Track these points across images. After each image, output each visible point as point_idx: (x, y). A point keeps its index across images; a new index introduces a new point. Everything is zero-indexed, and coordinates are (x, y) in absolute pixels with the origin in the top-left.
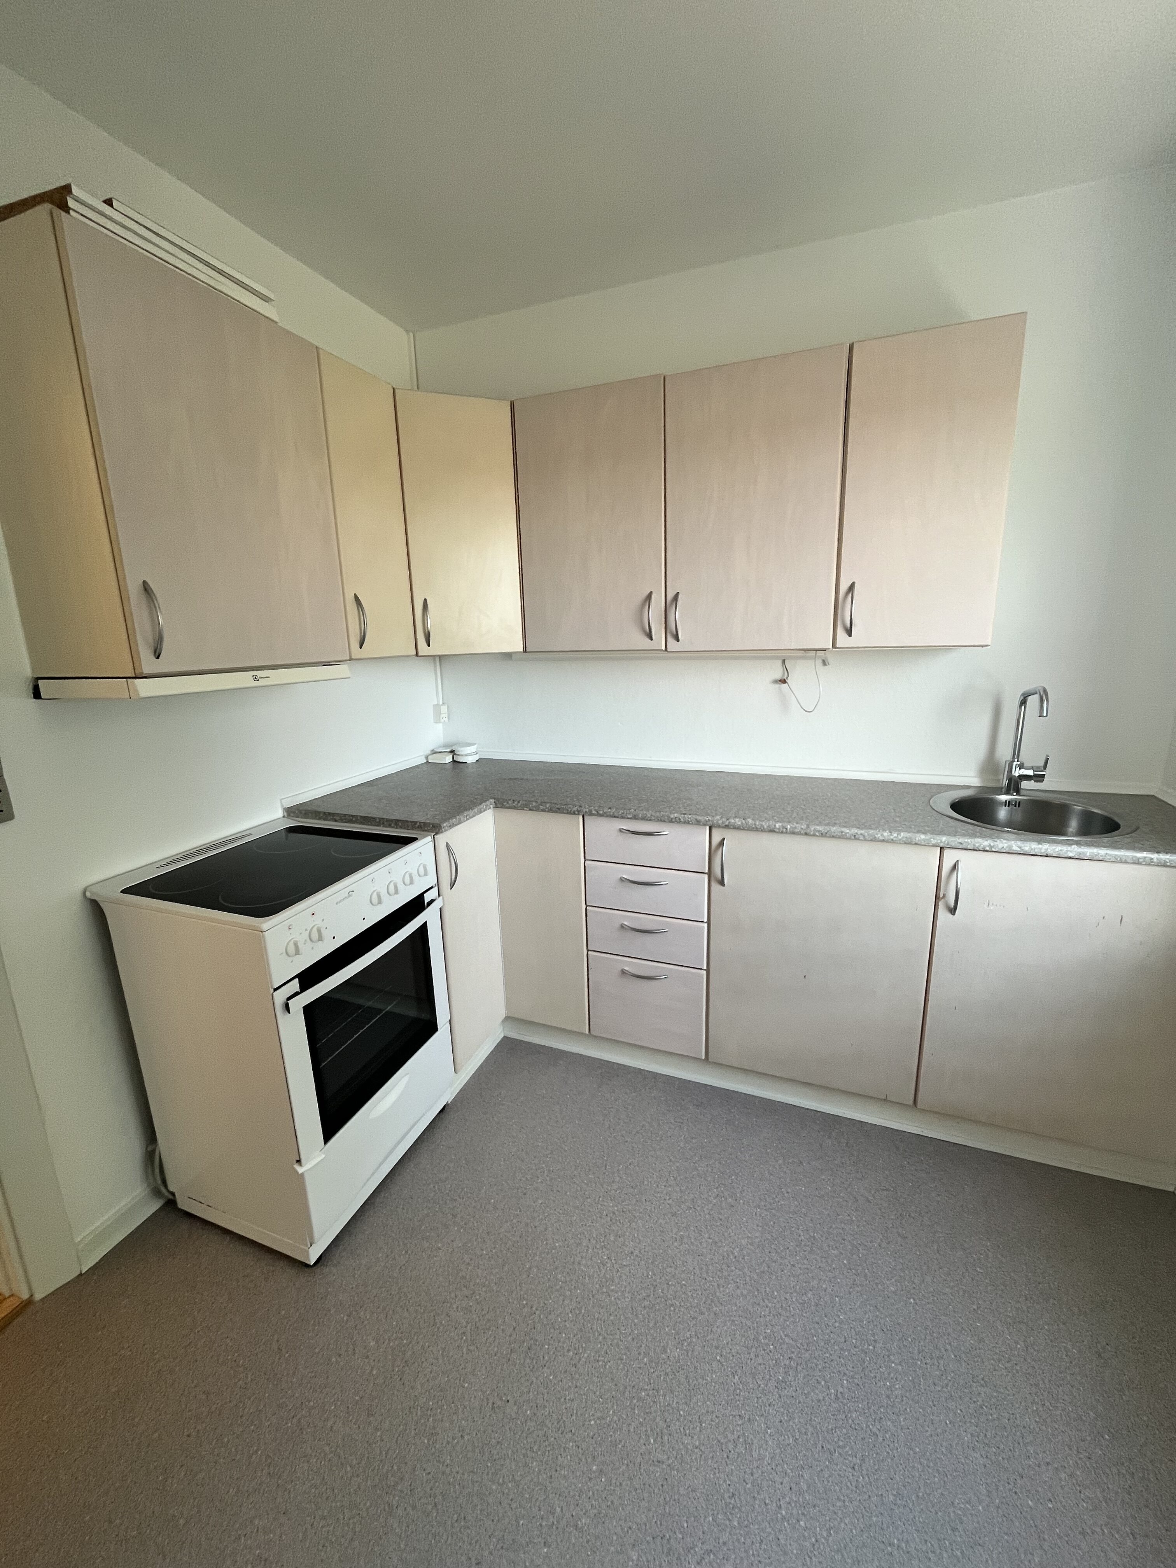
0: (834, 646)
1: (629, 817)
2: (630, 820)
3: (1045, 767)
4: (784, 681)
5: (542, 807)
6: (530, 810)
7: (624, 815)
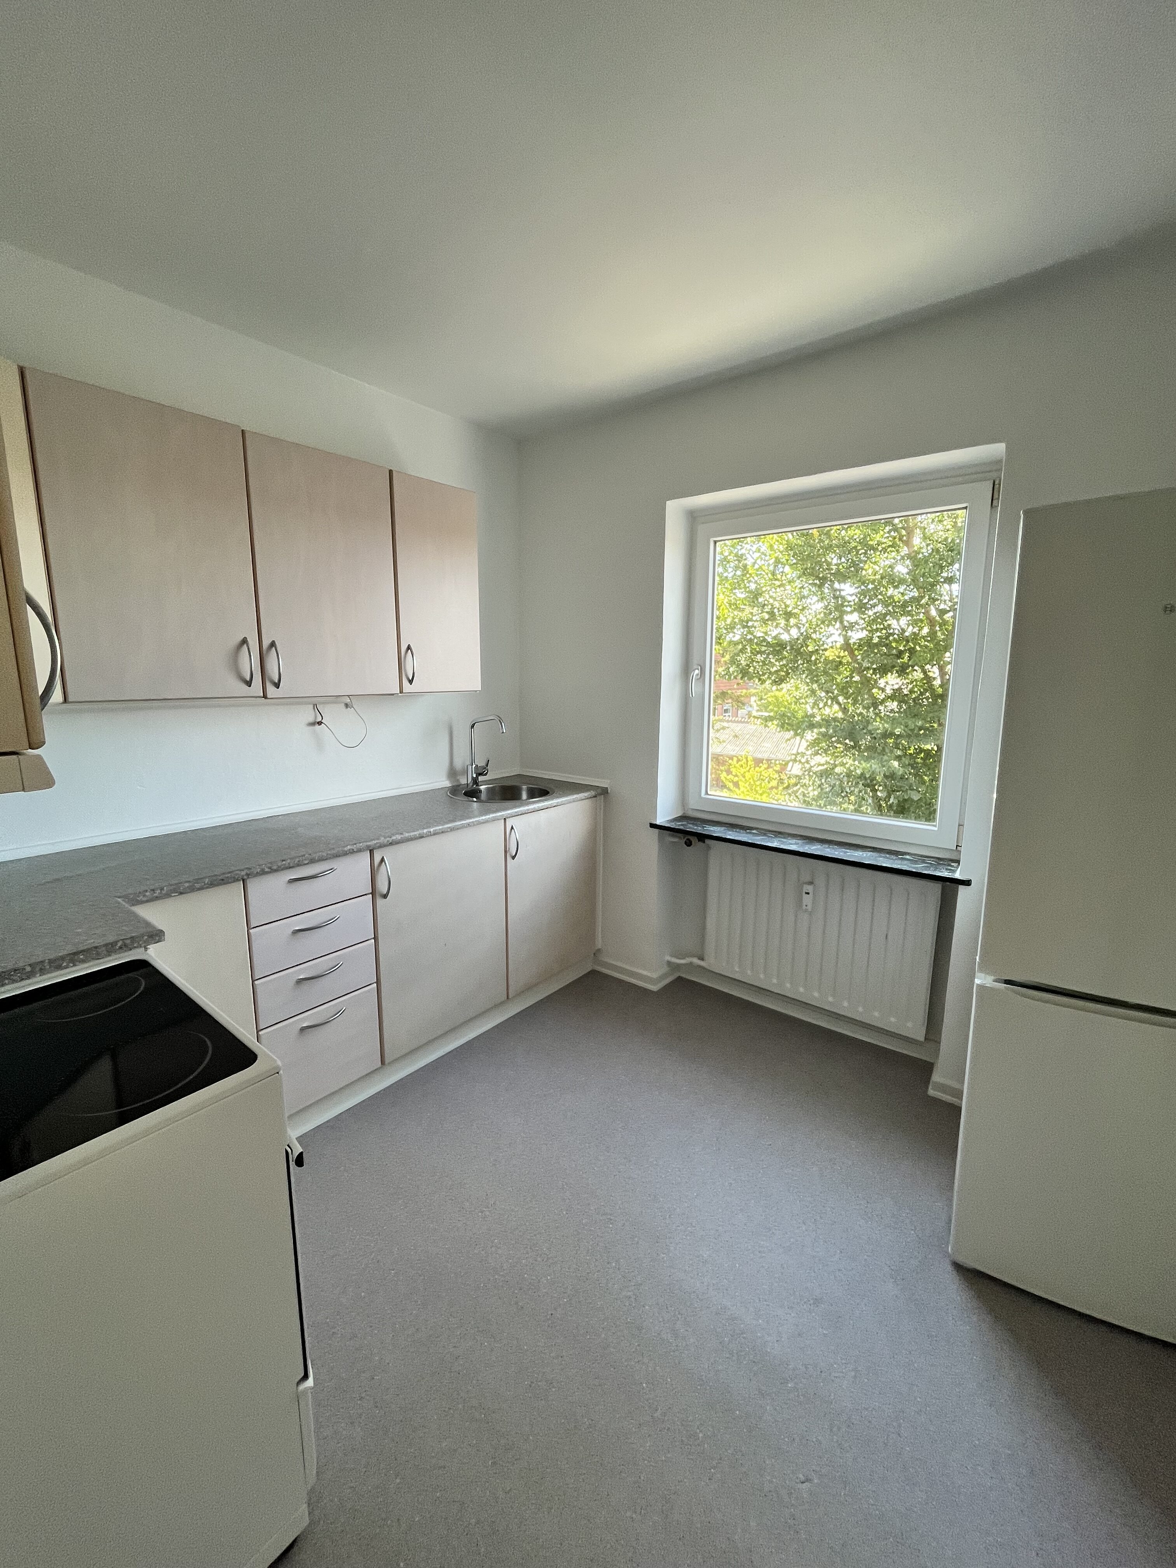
0: (401, 692)
1: (306, 862)
2: (308, 866)
3: (487, 766)
4: (320, 723)
5: (197, 886)
6: (181, 893)
7: (301, 863)
